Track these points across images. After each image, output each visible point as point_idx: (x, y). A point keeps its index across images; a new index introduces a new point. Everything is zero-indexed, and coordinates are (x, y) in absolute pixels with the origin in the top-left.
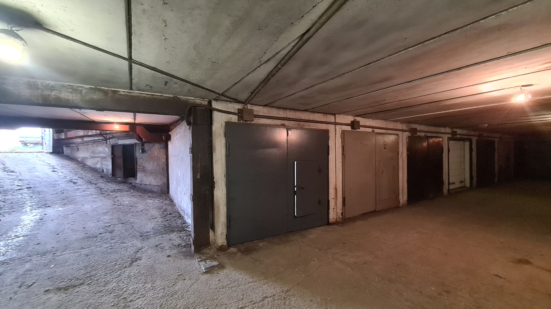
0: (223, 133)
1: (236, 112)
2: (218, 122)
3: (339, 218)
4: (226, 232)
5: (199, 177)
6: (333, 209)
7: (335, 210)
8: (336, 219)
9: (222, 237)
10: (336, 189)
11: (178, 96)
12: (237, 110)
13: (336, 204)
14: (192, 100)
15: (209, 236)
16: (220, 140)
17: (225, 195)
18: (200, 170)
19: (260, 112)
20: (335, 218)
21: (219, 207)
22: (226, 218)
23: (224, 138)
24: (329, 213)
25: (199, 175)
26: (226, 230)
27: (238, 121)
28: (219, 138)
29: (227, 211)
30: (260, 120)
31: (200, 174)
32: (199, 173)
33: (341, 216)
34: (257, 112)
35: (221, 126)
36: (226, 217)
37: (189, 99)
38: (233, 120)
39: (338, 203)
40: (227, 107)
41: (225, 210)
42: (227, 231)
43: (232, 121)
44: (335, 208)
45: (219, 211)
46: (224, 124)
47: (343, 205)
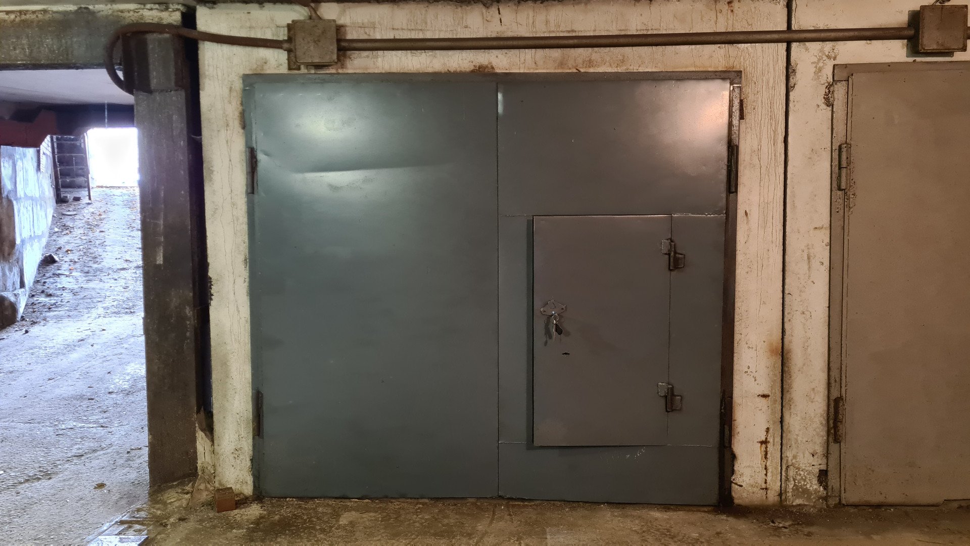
0: (237, 114)
1: (282, 35)
2: (220, 78)
3: (801, 491)
4: (251, 448)
5: (160, 260)
6: (764, 442)
7: (774, 450)
8: (780, 495)
9: (238, 462)
10: (783, 355)
11: (91, 7)
12: (286, 29)
13: (782, 422)
14: (132, 13)
15: (195, 452)
16: (227, 142)
17: (248, 327)
18: (162, 239)
19: (377, 25)
20: (775, 486)
21: (225, 364)
22: (251, 403)
23: (241, 131)
24: (734, 457)
25: (162, 255)
26: (250, 441)
27: (290, 69)
28: (223, 132)
29: (252, 379)
30: (380, 60)
31: (164, 251)
32: (161, 248)
33: (813, 485)
34: (367, 30)
35: (227, 91)
36: (250, 399)
37: (122, 11)
38: (270, 70)
39: (794, 421)
40: (248, 24)
41: (249, 375)
42: (254, 446)
43: (268, 72)
44: (775, 439)
45: (227, 375)
46: (238, 85)
47: (828, 435)
